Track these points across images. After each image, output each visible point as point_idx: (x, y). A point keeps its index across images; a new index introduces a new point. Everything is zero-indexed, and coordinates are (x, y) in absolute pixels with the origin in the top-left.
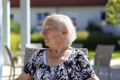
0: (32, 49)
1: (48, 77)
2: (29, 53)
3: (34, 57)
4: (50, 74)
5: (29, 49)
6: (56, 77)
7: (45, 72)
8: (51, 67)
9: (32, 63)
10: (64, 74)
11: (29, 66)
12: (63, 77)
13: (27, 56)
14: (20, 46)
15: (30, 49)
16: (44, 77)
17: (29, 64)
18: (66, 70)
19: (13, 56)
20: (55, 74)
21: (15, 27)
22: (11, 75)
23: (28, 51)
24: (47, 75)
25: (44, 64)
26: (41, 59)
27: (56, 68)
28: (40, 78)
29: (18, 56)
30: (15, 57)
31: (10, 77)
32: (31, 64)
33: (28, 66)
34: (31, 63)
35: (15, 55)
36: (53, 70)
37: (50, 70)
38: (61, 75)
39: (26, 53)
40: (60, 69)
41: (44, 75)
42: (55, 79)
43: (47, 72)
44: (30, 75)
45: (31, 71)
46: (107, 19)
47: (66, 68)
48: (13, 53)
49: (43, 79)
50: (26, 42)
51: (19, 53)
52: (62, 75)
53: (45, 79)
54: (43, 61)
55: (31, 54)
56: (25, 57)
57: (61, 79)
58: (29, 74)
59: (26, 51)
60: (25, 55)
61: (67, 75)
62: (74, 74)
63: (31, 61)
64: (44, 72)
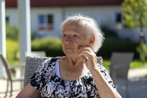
0: (35, 58)
1: (62, 94)
2: (30, 64)
3: (45, 67)
4: (64, 89)
5: (30, 58)
6: (72, 94)
7: (58, 87)
8: (65, 81)
9: (42, 74)
10: (82, 92)
11: (37, 78)
12: (81, 95)
13: (28, 68)
14: (18, 55)
15: (32, 59)
16: (56, 93)
17: (37, 75)
18: (85, 87)
19: (10, 67)
20: (71, 91)
21: (12, 32)
22: (7, 91)
23: (29, 60)
24: (60, 91)
25: (57, 77)
26: (53, 70)
27: (72, 83)
28: (51, 94)
29: (16, 68)
30: (12, 68)
31: (6, 93)
32: (40, 76)
33: (35, 77)
34: (40, 74)
35: (12, 66)
36: (68, 86)
37: (65, 85)
38: (78, 92)
39: (28, 64)
40: (77, 84)
41: (56, 90)
42: (70, 96)
43: (61, 86)
44: (38, 88)
45: (39, 84)
46: (124, 22)
47: (84, 84)
48: (10, 63)
49: (54, 95)
50: (26, 50)
51: (17, 63)
52: (80, 92)
53: (57, 95)
54: (56, 72)
55: (33, 64)
56: (26, 68)
57: (78, 97)
58: (36, 87)
59: (27, 60)
60: (26, 65)
61: (86, 92)
62: (93, 92)
63: (40, 71)
64: (56, 87)
